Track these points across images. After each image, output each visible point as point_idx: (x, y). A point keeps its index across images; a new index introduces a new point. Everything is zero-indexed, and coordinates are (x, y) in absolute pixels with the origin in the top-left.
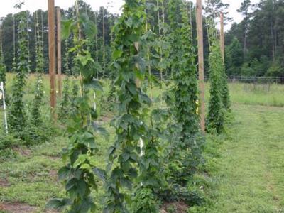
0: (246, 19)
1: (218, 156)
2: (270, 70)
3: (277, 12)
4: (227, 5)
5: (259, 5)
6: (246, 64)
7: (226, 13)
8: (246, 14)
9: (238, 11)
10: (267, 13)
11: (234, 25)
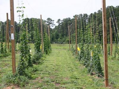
0: (59, 25)
1: (46, 58)
2: (66, 40)
3: (68, 23)
4: (54, 21)
5: (63, 20)
6: (59, 38)
7: (53, 23)
8: (59, 23)
9: (57, 22)
10: (65, 23)
11: (56, 26)
